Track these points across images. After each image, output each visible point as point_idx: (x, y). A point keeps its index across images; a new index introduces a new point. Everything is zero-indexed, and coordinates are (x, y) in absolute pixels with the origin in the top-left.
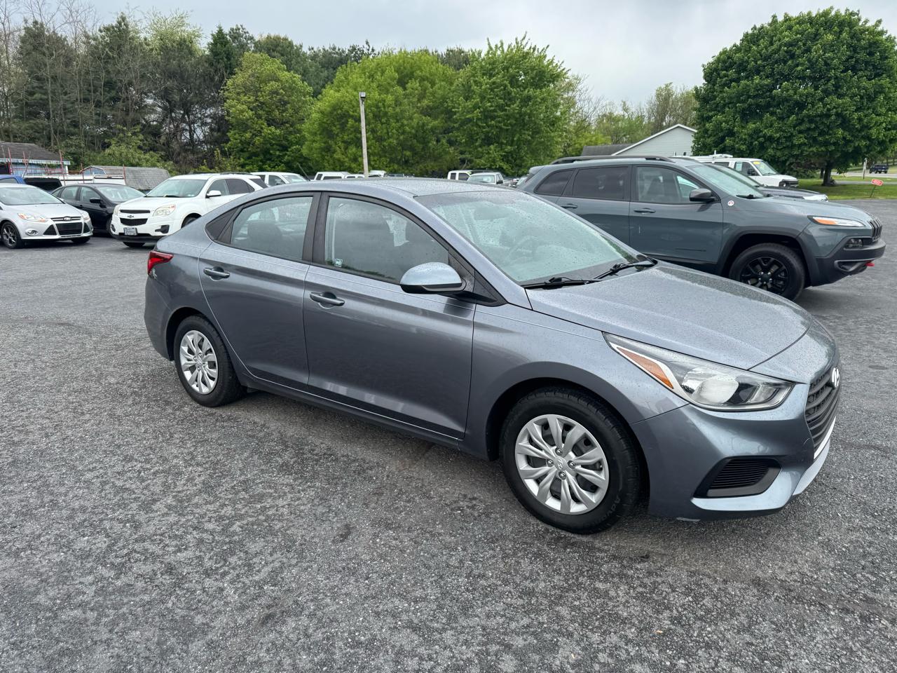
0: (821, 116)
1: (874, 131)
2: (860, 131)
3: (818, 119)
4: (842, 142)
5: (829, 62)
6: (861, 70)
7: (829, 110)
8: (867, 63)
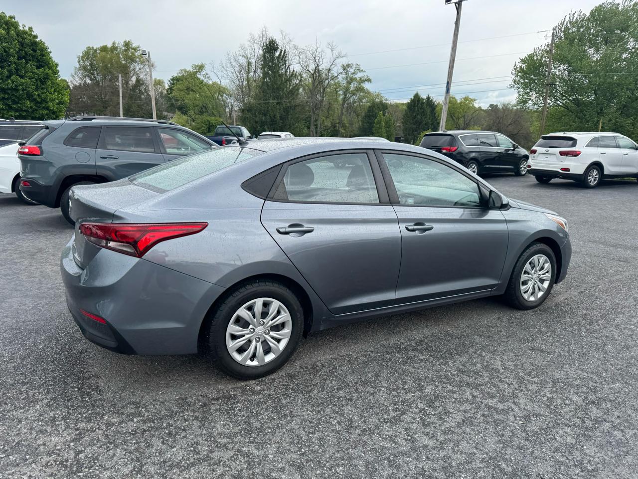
0: (12, 89)
1: (50, 104)
2: (41, 103)
3: (9, 91)
4: (30, 110)
5: (7, 49)
6: (30, 60)
7: (16, 86)
8: (33, 56)
